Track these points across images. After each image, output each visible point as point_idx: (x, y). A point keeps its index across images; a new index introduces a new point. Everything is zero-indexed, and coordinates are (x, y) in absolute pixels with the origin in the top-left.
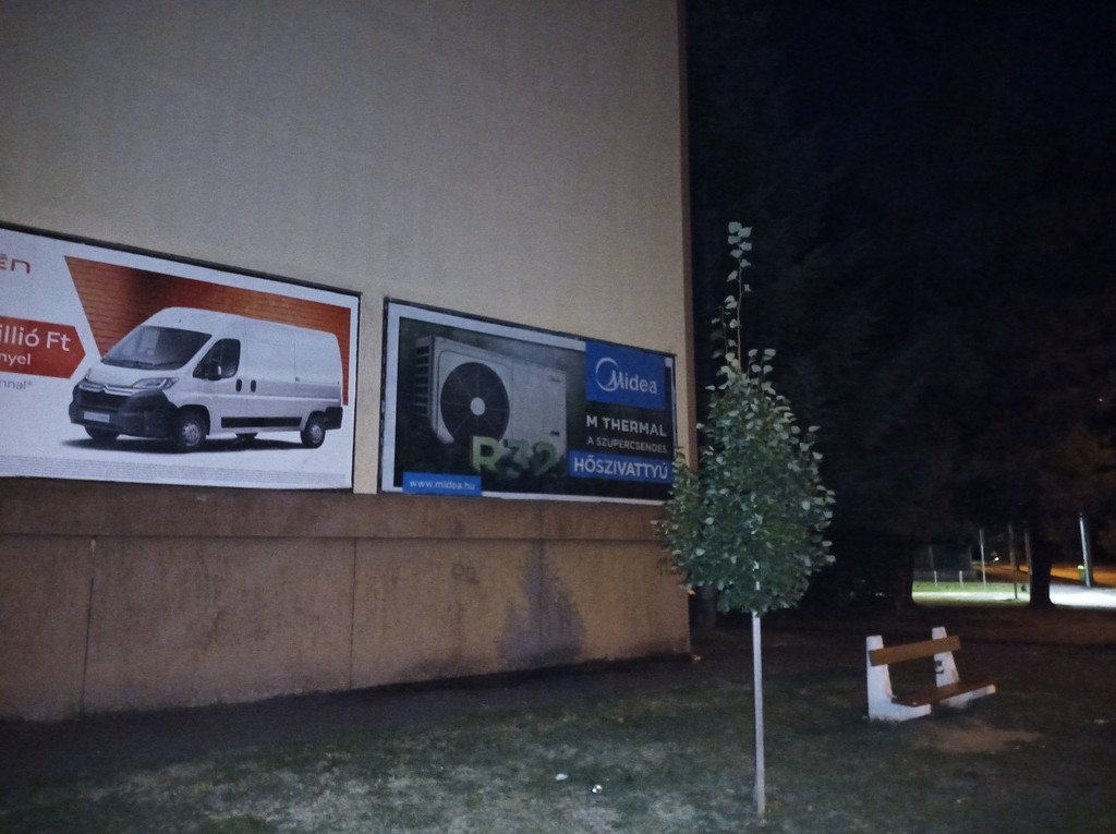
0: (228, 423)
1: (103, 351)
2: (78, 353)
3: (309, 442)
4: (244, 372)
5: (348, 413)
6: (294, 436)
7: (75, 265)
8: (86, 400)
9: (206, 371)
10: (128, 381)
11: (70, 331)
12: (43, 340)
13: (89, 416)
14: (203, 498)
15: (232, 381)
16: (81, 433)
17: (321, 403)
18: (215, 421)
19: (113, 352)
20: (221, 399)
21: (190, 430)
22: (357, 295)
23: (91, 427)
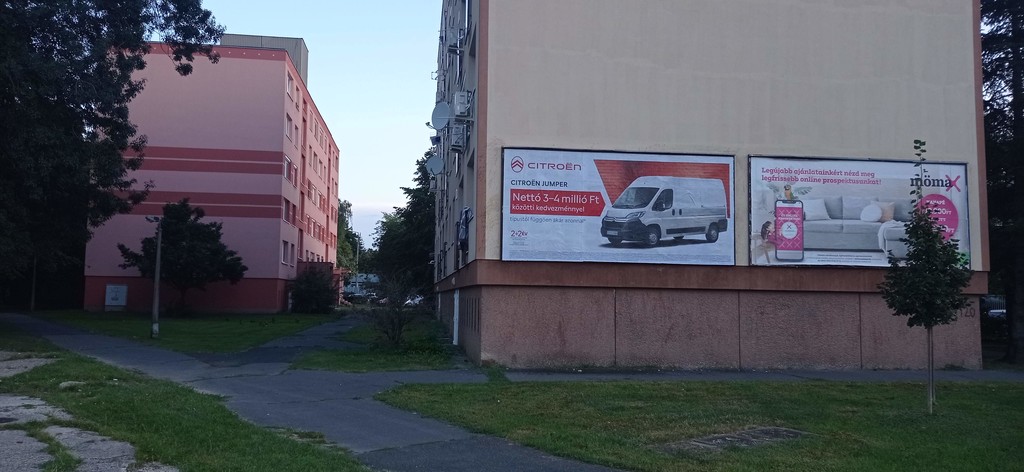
0: (670, 232)
1: (612, 202)
2: (602, 204)
3: (711, 239)
4: (676, 205)
5: (730, 222)
6: (702, 237)
7: (598, 163)
8: (607, 226)
9: (657, 207)
10: (623, 215)
11: (598, 194)
12: (589, 200)
13: (609, 233)
14: (661, 269)
15: (671, 210)
16: (606, 240)
17: (715, 218)
18: (664, 232)
19: (617, 202)
20: (665, 220)
21: (653, 236)
22: (733, 156)
23: (611, 238)
